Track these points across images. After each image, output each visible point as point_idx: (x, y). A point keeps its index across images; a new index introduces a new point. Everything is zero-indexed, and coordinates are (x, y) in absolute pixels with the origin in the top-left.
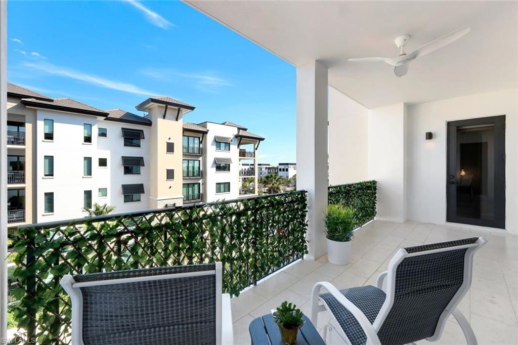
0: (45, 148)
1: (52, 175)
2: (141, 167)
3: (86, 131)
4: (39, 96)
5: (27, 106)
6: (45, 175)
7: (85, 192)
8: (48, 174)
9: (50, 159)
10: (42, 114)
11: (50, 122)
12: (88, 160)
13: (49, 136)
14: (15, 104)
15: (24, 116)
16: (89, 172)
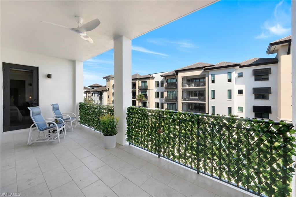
0: (212, 87)
1: (214, 99)
2: (269, 94)
3: (229, 76)
4: (210, 65)
5: (206, 71)
6: (212, 99)
7: (228, 108)
8: (213, 98)
9: (213, 91)
10: (211, 72)
11: (213, 75)
12: (230, 91)
13: (213, 81)
14: (202, 71)
15: (205, 75)
16: (230, 97)
